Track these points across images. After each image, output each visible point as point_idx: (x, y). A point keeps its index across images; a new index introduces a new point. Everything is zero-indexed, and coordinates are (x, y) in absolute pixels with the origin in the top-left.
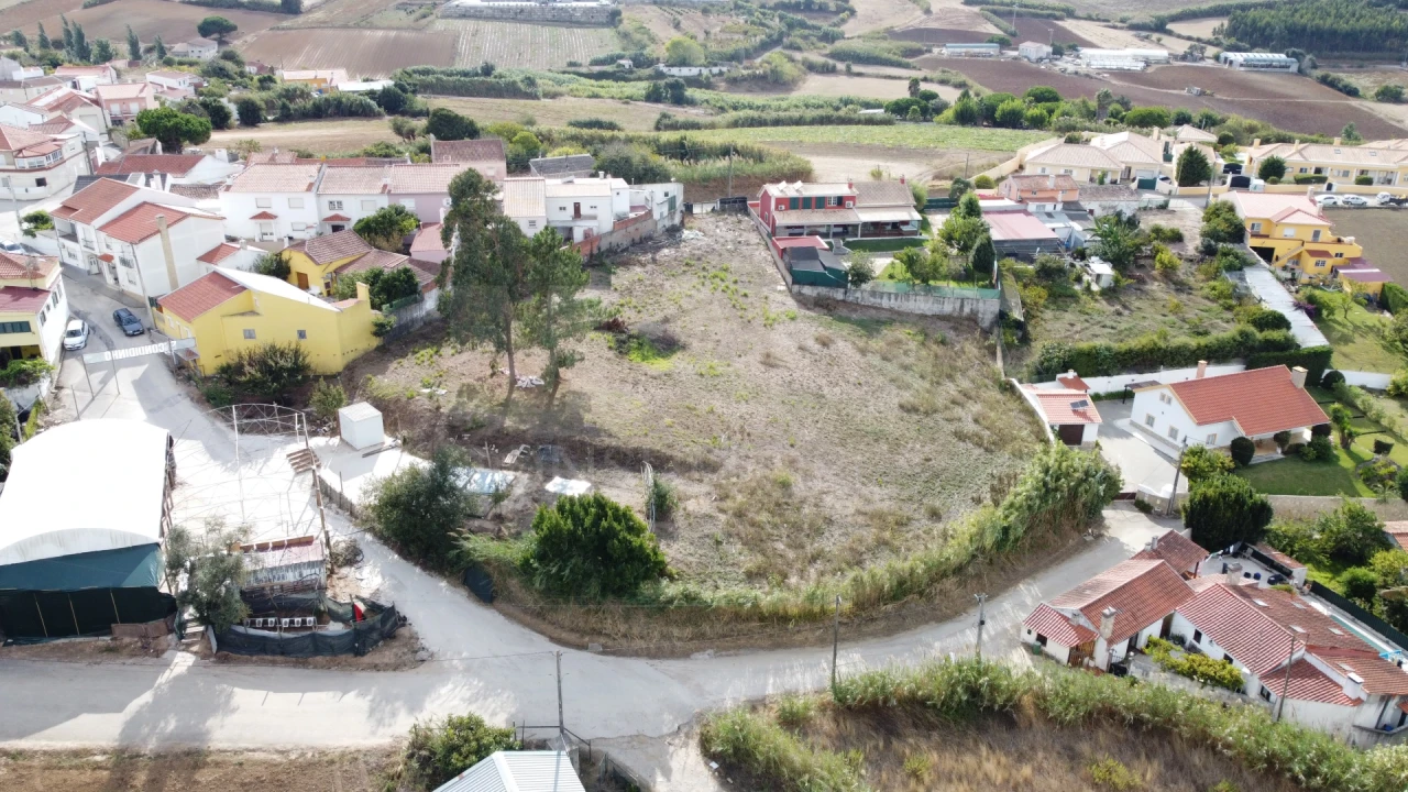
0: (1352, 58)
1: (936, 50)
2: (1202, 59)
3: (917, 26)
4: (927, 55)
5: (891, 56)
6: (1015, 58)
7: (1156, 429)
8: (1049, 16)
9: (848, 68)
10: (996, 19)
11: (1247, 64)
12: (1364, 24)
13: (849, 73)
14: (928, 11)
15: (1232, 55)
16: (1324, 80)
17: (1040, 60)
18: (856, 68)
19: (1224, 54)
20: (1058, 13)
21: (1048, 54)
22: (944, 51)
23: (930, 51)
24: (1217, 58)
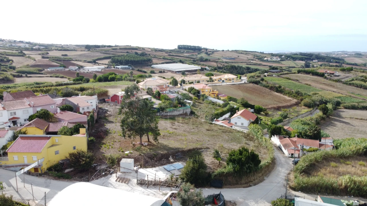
0: (139, 66)
1: (46, 70)
2: (111, 68)
3: (35, 64)
4: (44, 71)
5: (35, 71)
6: (69, 70)
7: (238, 125)
8: (68, 60)
9: (26, 75)
10: (56, 61)
11: (122, 68)
12: (139, 59)
13: (27, 76)
14: (35, 60)
15: (118, 67)
16: (138, 70)
17: (76, 70)
18: (29, 75)
19: (116, 67)
20: (70, 60)
21: (77, 69)
22: (48, 69)
23: (44, 70)
24: (114, 67)
